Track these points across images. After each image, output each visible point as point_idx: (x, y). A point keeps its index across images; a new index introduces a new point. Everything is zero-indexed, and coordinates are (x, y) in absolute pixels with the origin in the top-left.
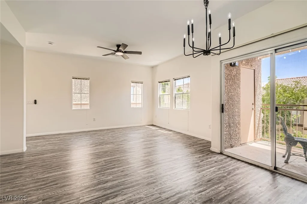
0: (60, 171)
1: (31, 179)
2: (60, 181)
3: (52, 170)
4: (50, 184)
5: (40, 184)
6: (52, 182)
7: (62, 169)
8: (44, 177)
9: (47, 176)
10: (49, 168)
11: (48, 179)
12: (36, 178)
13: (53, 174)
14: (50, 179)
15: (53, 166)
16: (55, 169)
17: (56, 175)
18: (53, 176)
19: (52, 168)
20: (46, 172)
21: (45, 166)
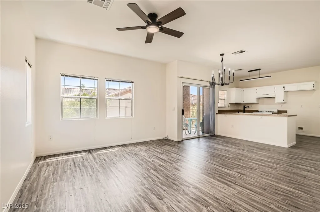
0: (279, 187)
1: (315, 198)
2: (286, 180)
3: (287, 193)
4: (295, 183)
5: (306, 188)
6: (293, 183)
7: (276, 188)
8: (300, 192)
9: (295, 190)
10: (289, 199)
11: (296, 187)
12: (309, 196)
13: (288, 188)
14: (294, 186)
15: (283, 197)
16: (283, 192)
17: (286, 186)
18: (289, 187)
19: (285, 196)
20: (295, 195)
21: (293, 204)
